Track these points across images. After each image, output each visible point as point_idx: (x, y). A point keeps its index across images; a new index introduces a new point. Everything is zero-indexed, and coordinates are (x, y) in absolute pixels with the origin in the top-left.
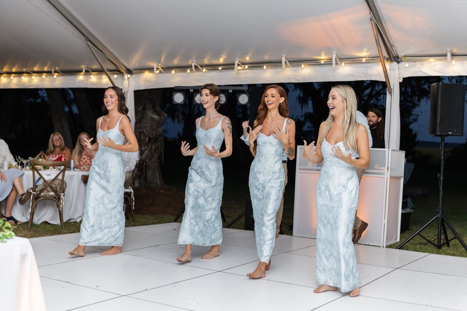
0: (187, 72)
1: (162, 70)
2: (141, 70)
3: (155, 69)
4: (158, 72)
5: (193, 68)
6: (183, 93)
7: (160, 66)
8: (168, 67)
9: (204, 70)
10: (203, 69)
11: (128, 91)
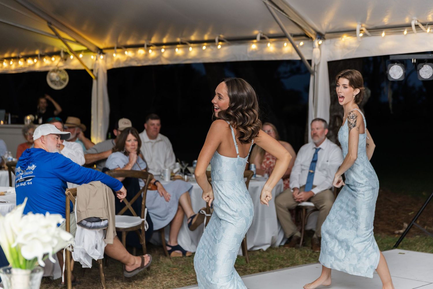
0: (404, 34)
1: (367, 32)
2: (337, 33)
3: (358, 31)
4: (361, 35)
5: (413, 27)
6: (403, 65)
7: (364, 27)
8: (376, 27)
9: (428, 30)
10: (426, 29)
11: (319, 63)
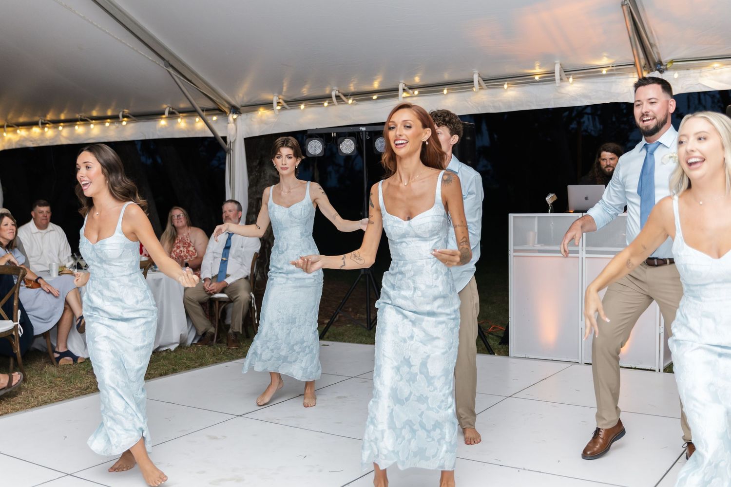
0: (324, 106)
1: (285, 105)
2: (253, 106)
3: (275, 104)
5: (334, 99)
6: (322, 139)
7: (282, 99)
8: (294, 99)
9: (350, 101)
11: (235, 140)
